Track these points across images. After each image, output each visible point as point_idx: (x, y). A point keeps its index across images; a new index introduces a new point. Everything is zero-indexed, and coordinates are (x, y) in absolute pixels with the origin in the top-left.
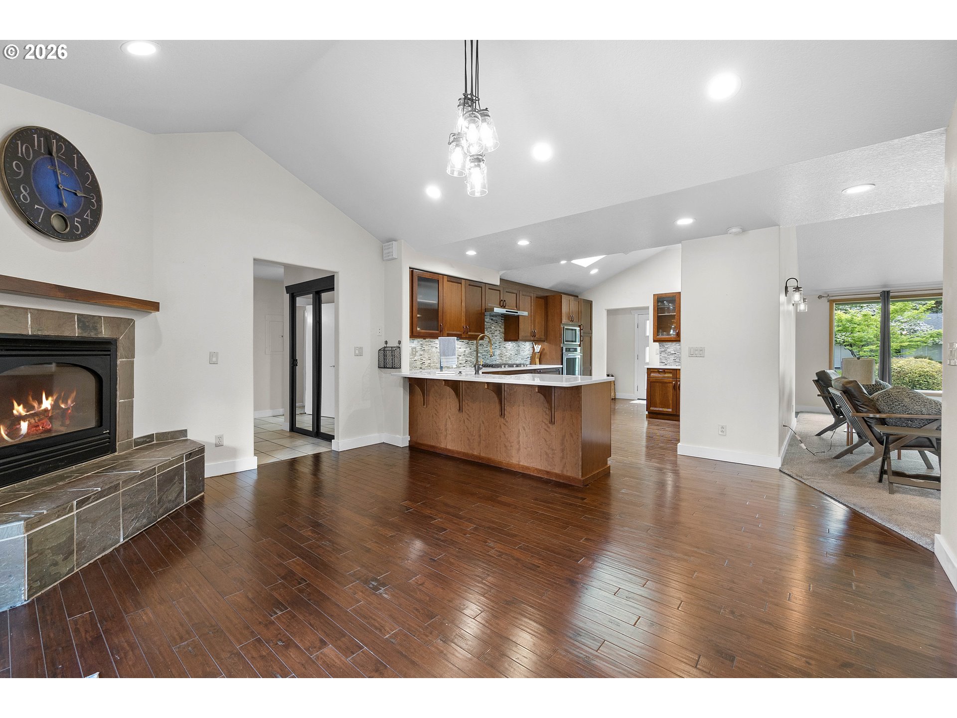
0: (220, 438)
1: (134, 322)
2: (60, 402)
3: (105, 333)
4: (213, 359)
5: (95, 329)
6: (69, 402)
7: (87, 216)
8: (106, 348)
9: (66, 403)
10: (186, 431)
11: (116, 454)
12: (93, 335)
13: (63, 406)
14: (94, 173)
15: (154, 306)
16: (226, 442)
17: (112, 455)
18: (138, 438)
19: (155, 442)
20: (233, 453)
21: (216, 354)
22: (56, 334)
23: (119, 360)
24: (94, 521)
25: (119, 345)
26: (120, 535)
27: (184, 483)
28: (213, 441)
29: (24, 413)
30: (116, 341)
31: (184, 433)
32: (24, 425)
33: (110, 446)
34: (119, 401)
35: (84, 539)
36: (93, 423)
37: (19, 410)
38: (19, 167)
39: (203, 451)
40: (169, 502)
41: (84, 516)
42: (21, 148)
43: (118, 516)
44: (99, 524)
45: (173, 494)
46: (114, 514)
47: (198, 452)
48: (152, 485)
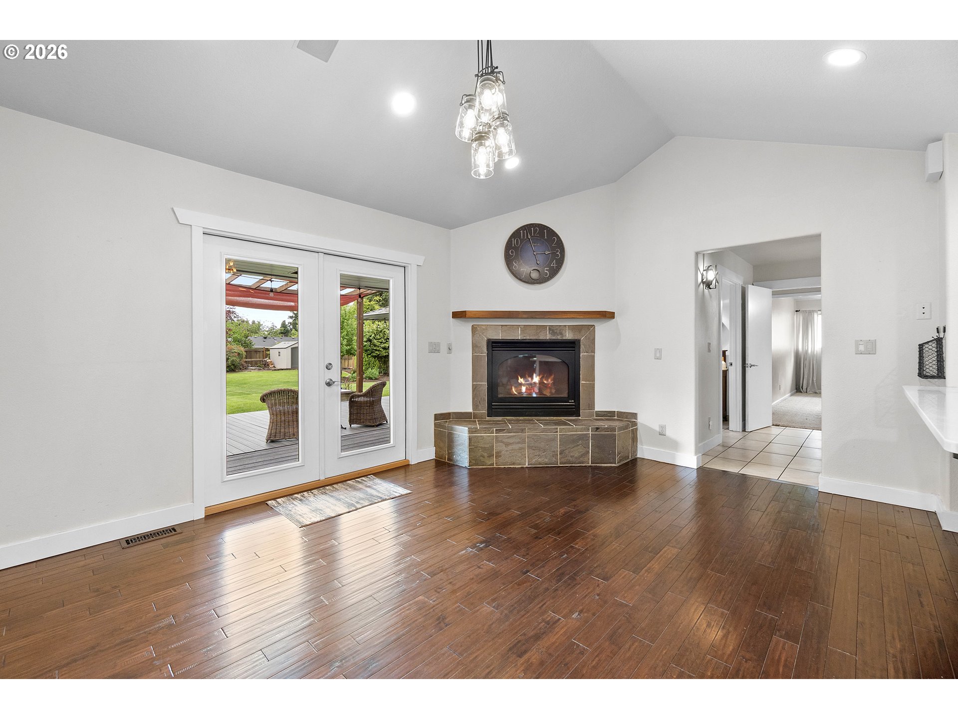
0: (663, 427)
1: (595, 327)
2: (544, 380)
3: (569, 336)
4: (658, 355)
5: (561, 334)
6: (549, 380)
7: (554, 264)
8: (573, 345)
10: (636, 414)
11: (580, 418)
12: (559, 337)
13: (545, 382)
14: (558, 236)
15: (608, 316)
16: (669, 433)
17: (576, 418)
18: (598, 411)
19: (616, 418)
20: (675, 445)
21: (660, 351)
22: (535, 338)
23: (581, 354)
24: (507, 445)
25: (581, 344)
26: (525, 462)
27: (589, 449)
28: (657, 429)
29: (523, 382)
30: (579, 341)
31: (635, 415)
32: (524, 389)
33: (575, 411)
34: (582, 382)
35: (500, 452)
36: (565, 395)
37: (521, 380)
38: (512, 252)
39: (613, 429)
40: (571, 457)
41: (500, 439)
42: (514, 242)
43: (524, 448)
44: (510, 447)
45: (576, 453)
46: (520, 445)
47: (606, 429)
48: (554, 439)
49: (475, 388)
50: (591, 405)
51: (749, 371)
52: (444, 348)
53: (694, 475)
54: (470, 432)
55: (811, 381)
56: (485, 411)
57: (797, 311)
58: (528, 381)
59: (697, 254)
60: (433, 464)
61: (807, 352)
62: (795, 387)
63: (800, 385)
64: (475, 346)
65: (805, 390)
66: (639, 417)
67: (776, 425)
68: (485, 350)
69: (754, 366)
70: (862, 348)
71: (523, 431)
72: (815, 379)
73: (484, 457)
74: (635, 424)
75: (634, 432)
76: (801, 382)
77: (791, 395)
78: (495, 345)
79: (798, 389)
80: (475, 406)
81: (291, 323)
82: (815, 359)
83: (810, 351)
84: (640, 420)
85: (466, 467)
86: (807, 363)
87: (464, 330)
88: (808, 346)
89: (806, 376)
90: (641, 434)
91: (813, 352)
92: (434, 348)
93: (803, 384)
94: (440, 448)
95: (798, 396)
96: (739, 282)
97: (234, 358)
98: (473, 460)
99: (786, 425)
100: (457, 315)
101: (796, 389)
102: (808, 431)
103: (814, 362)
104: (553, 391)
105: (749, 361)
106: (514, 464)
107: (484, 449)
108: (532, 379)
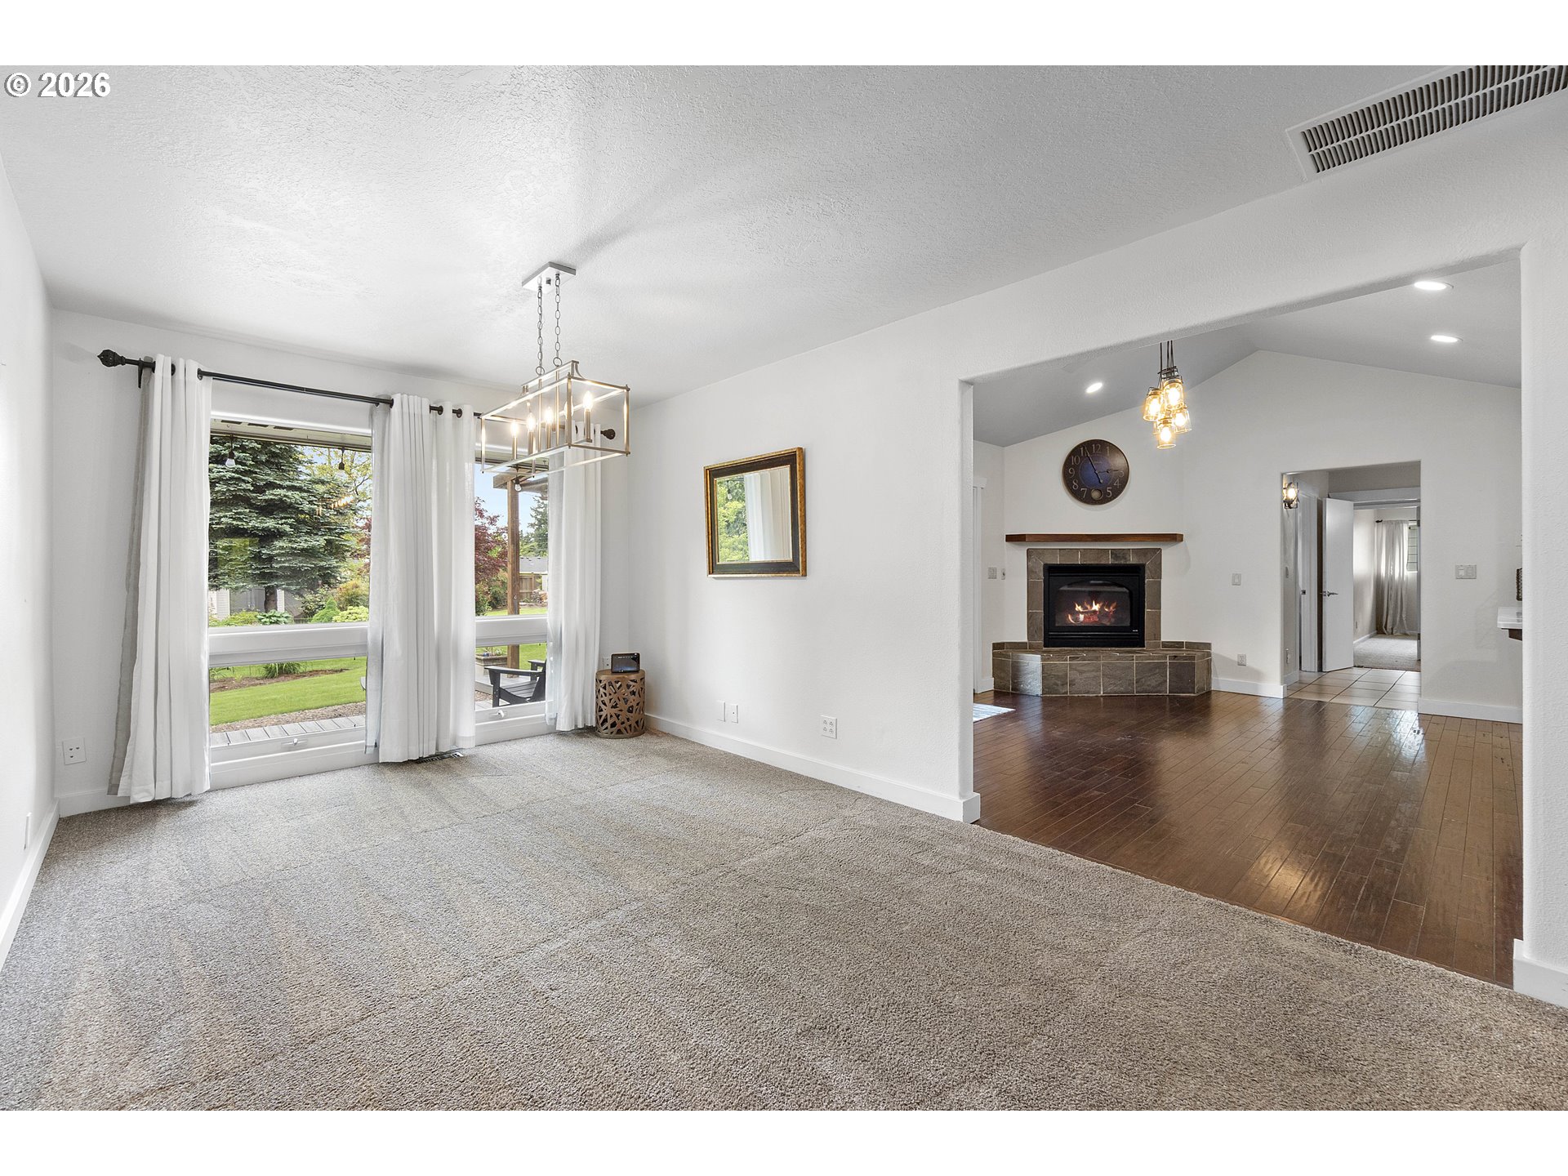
0: (1242, 657)
1: (1160, 551)
2: (1104, 608)
3: (1134, 560)
4: (1237, 581)
5: (1126, 558)
6: (1111, 608)
7: (1116, 483)
8: (1137, 571)
9: (1109, 608)
10: (1210, 644)
11: (1146, 648)
12: (1122, 562)
13: (1107, 610)
14: (1123, 453)
15: (1175, 538)
16: (1250, 663)
17: (1142, 648)
18: (1167, 642)
19: (1185, 649)
20: (1257, 675)
21: (1239, 576)
22: (1096, 563)
23: (1146, 581)
24: (1081, 672)
25: (1146, 568)
26: (1100, 689)
27: (1166, 676)
28: (1236, 659)
29: (1081, 610)
30: (1144, 566)
31: (1208, 646)
32: (1082, 617)
33: (1138, 642)
34: (1147, 610)
35: (1074, 680)
36: (1127, 623)
37: (1078, 608)
38: (1071, 471)
39: (1193, 658)
40: (1148, 686)
41: (1074, 667)
42: (1074, 459)
43: (1099, 677)
44: (1085, 675)
45: (1153, 682)
46: (1095, 674)
47: (1185, 658)
48: (1130, 667)
49: (1030, 616)
50: (1157, 635)
51: (1327, 601)
52: (999, 574)
53: (1280, 704)
54: (1043, 660)
55: (1398, 619)
56: (1041, 642)
57: (1378, 522)
58: (1087, 608)
59: (1282, 475)
60: (992, 694)
61: (1392, 577)
62: (1374, 626)
63: (1382, 623)
64: (1030, 572)
65: (1390, 631)
66: (1213, 647)
67: (1358, 667)
68: (1041, 574)
69: (1333, 594)
70: (1462, 573)
71: (1097, 658)
72: (1404, 616)
73: (1058, 685)
74: (1209, 654)
75: (1209, 662)
76: (1384, 620)
77: (1370, 637)
78: (1051, 570)
79: (1380, 628)
80: (1030, 635)
81: (532, 534)
82: (1404, 588)
83: (1397, 576)
84: (1214, 650)
85: (1037, 696)
86: (1393, 593)
87: (1019, 554)
88: (1394, 570)
89: (1391, 612)
90: (1216, 665)
91: (1401, 578)
92: (992, 574)
93: (1386, 624)
94: (1001, 678)
95: (1381, 637)
96: (1315, 495)
97: (497, 589)
98: (1046, 688)
99: (1371, 665)
100: (1010, 538)
101: (1377, 629)
102: (1400, 673)
103: (1404, 592)
104: (1113, 620)
105: (1327, 588)
106: (1088, 693)
107: (1058, 677)
108: (1092, 606)
